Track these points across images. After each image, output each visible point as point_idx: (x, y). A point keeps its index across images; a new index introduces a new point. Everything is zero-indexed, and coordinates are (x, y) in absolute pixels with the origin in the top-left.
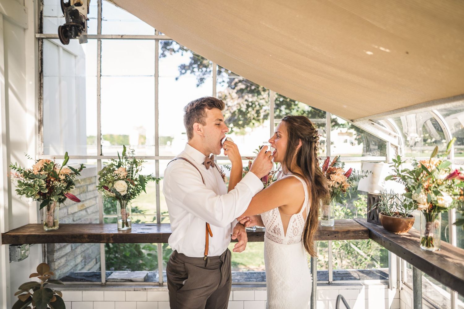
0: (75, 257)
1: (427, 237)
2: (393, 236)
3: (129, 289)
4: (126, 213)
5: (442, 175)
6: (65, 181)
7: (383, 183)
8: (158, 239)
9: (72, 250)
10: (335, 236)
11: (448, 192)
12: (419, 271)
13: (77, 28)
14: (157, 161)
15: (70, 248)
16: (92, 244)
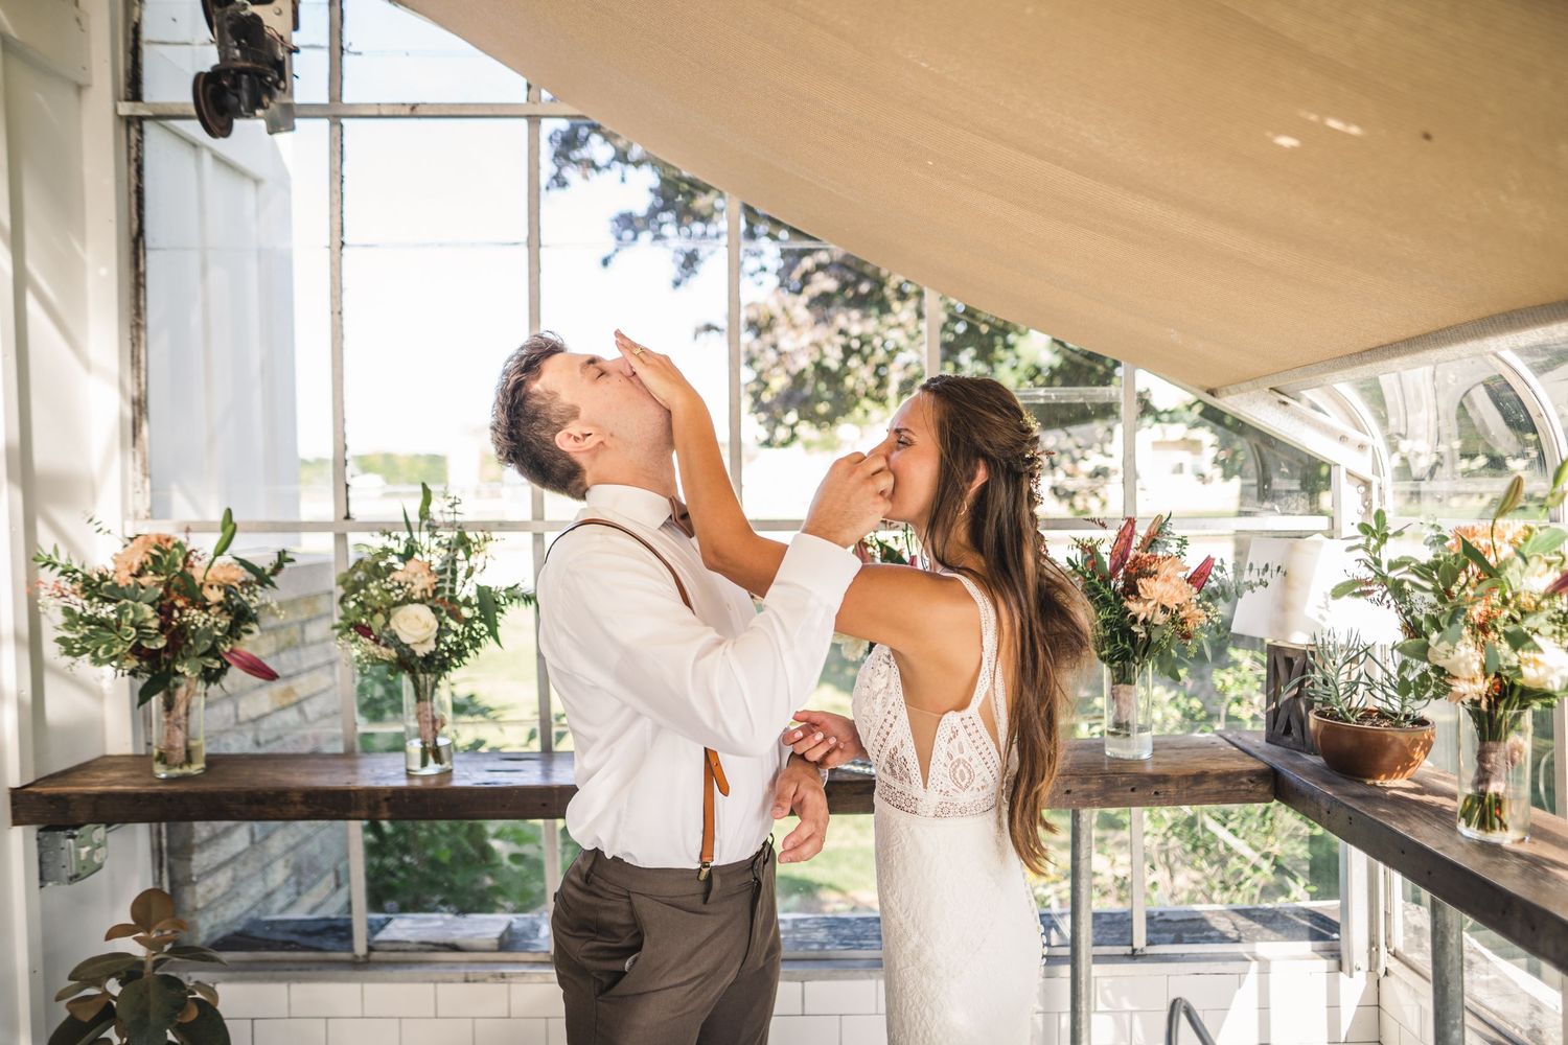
0: (265, 868)
1: (1484, 793)
2: (1357, 790)
3: (448, 977)
4: (433, 717)
5: (1536, 577)
6: (224, 606)
8: (544, 805)
9: (252, 842)
10: (1156, 793)
11: (1557, 636)
12: (1453, 914)
13: (256, 79)
14: (538, 537)
15: (247, 837)
16: (320, 823)
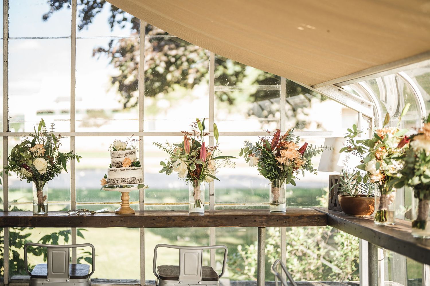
1: (381, 211)
4: (42, 196)
7: (345, 161)
8: (81, 223)
10: (285, 222)
14: (73, 138)
